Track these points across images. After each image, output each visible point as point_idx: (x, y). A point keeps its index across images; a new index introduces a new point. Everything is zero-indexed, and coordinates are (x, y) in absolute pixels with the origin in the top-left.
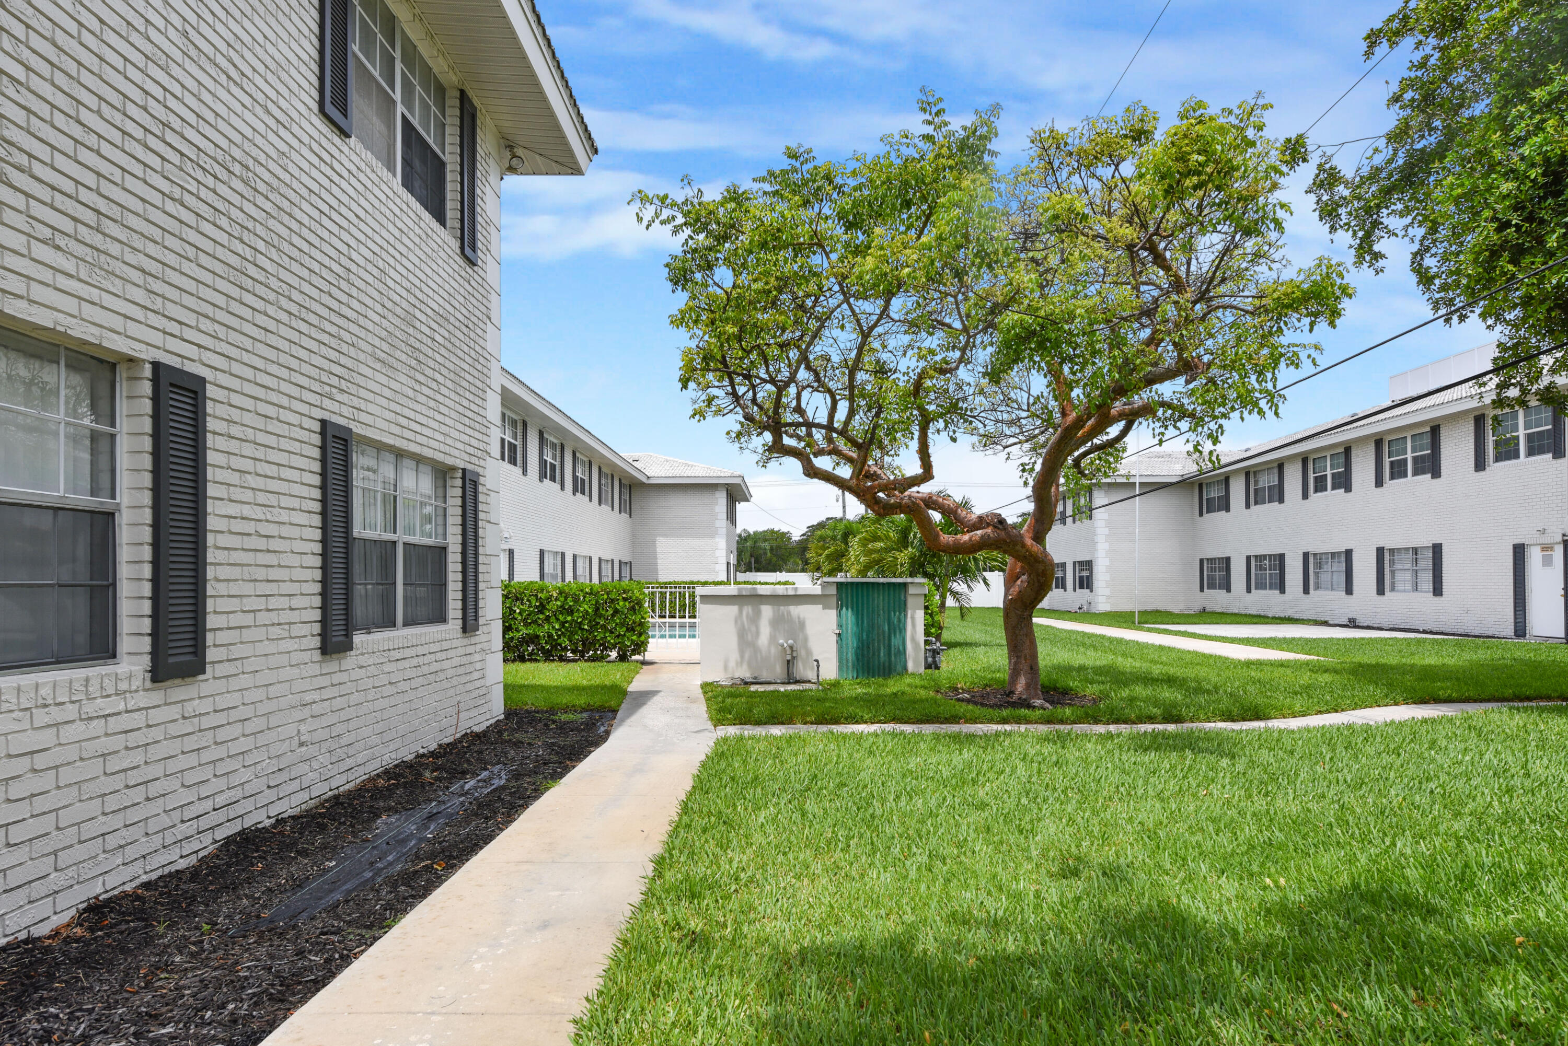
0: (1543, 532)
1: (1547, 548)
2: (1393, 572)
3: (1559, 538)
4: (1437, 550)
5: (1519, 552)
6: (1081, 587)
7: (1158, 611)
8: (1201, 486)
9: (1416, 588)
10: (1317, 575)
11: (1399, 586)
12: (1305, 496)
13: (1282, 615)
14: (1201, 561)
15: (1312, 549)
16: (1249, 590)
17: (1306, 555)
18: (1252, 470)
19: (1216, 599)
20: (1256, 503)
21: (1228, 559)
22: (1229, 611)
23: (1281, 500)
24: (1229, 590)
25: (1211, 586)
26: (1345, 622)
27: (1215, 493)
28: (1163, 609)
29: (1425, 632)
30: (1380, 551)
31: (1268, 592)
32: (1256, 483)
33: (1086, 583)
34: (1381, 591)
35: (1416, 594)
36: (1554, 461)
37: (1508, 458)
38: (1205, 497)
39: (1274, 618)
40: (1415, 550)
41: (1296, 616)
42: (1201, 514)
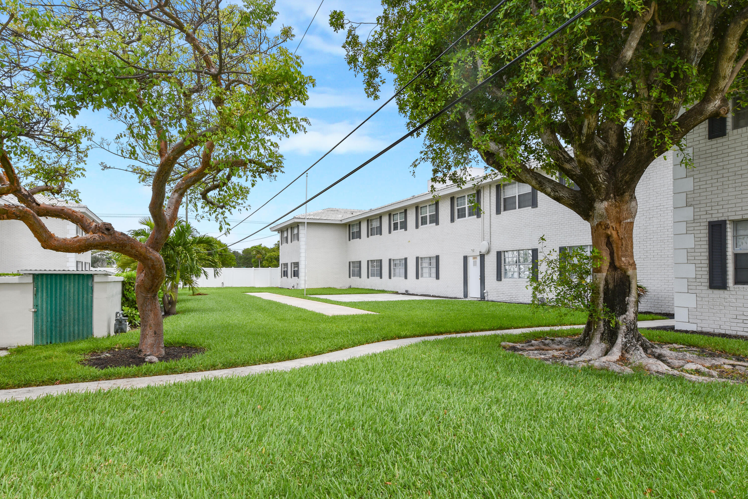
0: (473, 251)
1: (475, 258)
2: (422, 268)
3: (478, 254)
4: (437, 257)
5: (465, 259)
6: (294, 276)
7: (329, 288)
8: (349, 226)
9: (430, 276)
10: (394, 269)
11: (424, 275)
12: (390, 232)
13: (381, 289)
14: (350, 262)
15: (392, 258)
16: (368, 277)
17: (390, 260)
18: (370, 219)
19: (356, 282)
20: (371, 235)
21: (360, 262)
22: (360, 287)
23: (381, 234)
24: (360, 277)
25: (354, 275)
26: (404, 292)
27: (355, 230)
28: (332, 287)
29: (433, 296)
30: (417, 258)
31: (376, 278)
32: (371, 225)
33: (296, 274)
34: (417, 277)
35: (430, 278)
36: (477, 219)
37: (462, 217)
38: (351, 232)
39: (378, 290)
40: (430, 258)
41: (386, 289)
42: (350, 240)
